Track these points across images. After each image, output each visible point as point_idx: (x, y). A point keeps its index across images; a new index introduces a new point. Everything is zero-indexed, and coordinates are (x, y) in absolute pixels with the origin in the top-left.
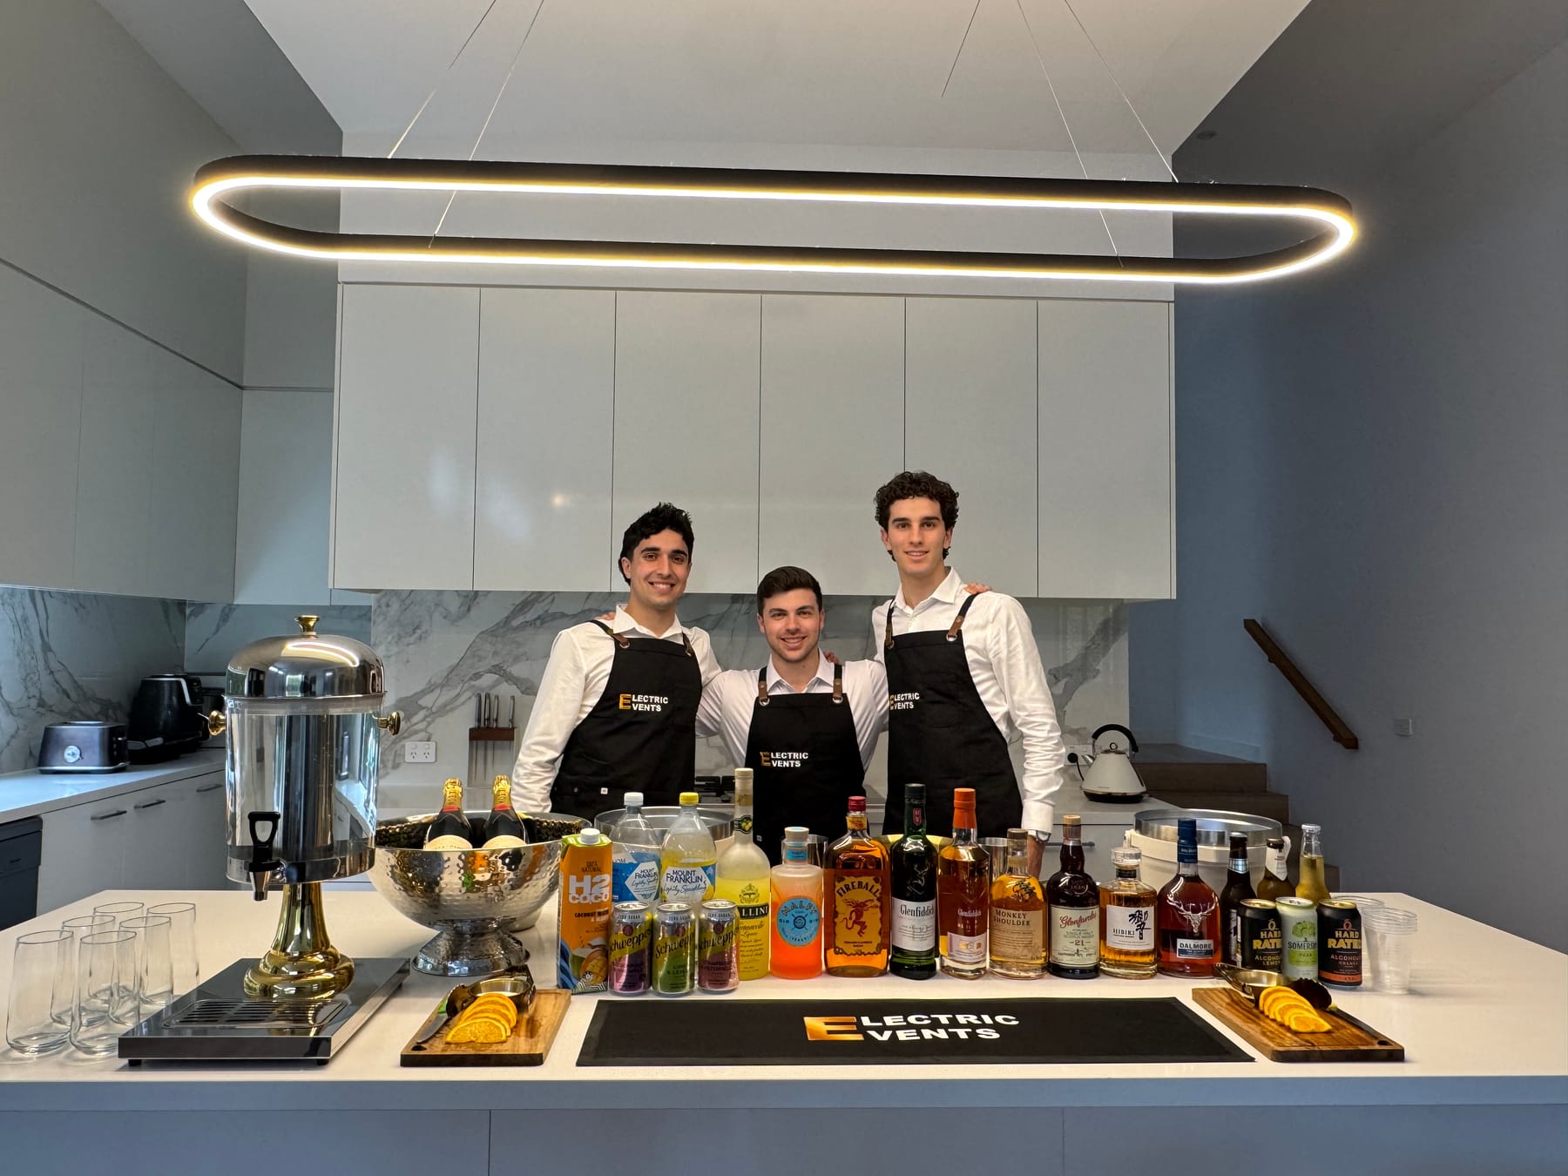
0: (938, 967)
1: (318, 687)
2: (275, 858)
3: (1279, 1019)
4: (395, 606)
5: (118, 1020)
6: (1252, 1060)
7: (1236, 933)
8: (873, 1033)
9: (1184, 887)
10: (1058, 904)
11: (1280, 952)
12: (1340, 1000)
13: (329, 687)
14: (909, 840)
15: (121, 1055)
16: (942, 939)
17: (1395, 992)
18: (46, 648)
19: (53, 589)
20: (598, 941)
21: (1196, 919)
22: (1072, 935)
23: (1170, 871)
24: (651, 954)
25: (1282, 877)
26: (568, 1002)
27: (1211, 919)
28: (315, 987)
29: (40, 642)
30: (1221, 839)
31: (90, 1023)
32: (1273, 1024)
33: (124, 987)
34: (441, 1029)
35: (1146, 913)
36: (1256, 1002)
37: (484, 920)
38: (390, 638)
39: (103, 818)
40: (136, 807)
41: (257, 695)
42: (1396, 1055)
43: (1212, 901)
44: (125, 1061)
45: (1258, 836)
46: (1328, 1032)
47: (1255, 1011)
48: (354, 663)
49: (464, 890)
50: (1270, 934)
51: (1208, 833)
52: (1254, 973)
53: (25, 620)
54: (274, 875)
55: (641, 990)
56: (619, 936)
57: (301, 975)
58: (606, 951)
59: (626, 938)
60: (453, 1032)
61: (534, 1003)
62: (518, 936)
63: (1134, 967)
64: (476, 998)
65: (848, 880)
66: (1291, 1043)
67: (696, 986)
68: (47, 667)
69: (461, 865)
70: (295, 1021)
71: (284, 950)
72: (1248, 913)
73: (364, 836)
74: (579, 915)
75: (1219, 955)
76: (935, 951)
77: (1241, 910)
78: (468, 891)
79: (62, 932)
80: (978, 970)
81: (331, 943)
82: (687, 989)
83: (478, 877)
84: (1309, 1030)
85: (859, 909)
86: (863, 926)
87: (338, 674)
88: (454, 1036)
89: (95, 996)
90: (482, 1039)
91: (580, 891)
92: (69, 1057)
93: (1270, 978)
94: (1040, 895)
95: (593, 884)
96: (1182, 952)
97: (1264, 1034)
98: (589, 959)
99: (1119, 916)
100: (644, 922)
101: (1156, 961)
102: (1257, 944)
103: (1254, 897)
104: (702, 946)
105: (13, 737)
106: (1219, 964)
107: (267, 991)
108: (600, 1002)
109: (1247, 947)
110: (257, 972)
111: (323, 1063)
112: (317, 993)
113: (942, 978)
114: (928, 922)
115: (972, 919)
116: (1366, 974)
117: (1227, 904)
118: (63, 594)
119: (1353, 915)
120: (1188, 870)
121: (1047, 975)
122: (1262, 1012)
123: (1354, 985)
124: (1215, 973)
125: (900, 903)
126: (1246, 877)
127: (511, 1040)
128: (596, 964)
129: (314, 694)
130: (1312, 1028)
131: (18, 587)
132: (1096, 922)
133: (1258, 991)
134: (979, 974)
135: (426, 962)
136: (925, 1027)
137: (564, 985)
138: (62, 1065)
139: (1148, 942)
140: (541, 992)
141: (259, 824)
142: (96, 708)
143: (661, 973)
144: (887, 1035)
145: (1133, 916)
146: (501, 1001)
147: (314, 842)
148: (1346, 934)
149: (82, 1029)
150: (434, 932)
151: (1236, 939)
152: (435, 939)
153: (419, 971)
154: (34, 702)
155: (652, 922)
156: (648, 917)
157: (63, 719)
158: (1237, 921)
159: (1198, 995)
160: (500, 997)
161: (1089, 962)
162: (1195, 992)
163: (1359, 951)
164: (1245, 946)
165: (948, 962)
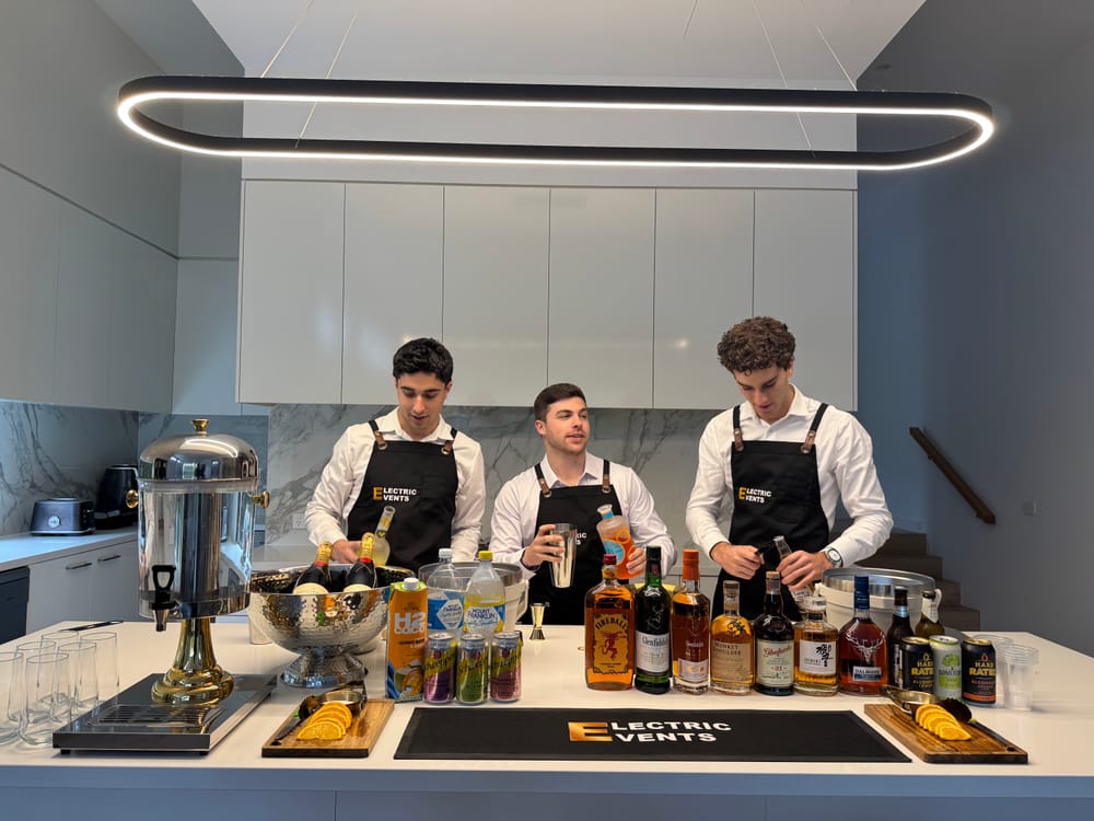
0: (672, 685)
1: (207, 472)
2: (172, 600)
3: (930, 729)
4: (286, 416)
5: (57, 719)
6: (910, 761)
7: (898, 663)
8: (620, 736)
9: (859, 626)
10: (762, 638)
11: (932, 677)
12: (979, 715)
13: (215, 472)
14: (649, 588)
15: (55, 746)
16: (675, 664)
17: (1021, 709)
18: (36, 445)
19: (41, 403)
20: (416, 662)
21: (868, 652)
22: (773, 662)
23: (847, 614)
24: (455, 674)
25: (934, 620)
26: (393, 709)
27: (879, 652)
28: (204, 695)
29: (31, 441)
30: (888, 590)
31: (35, 722)
32: (925, 733)
33: (63, 695)
34: (294, 728)
35: (830, 646)
36: (913, 716)
37: (332, 647)
38: (282, 439)
39: (75, 568)
40: (99, 560)
41: (161, 478)
42: (1022, 759)
43: (880, 638)
44: (58, 751)
45: (917, 588)
46: (969, 740)
47: (912, 723)
48: (234, 454)
49: (317, 624)
50: (925, 664)
51: (878, 587)
52: (911, 694)
53: (21, 425)
54: (172, 612)
55: (447, 700)
56: (431, 660)
57: (194, 686)
58: (421, 669)
59: (436, 661)
60: (302, 732)
61: (365, 710)
62: (359, 657)
63: (822, 688)
64: (321, 705)
65: (604, 617)
66: (940, 749)
67: (489, 697)
68: (37, 458)
69: (315, 605)
70: (189, 722)
71: (181, 668)
72: (908, 647)
73: (241, 583)
74: (401, 643)
75: (886, 679)
76: (669, 672)
77: (902, 645)
78: (320, 625)
79: (16, 654)
80: (701, 688)
81: (218, 663)
82: (481, 699)
83: (328, 614)
84: (953, 738)
85: (612, 638)
86: (615, 651)
87: (222, 463)
88: (305, 733)
89: (42, 701)
90: (323, 737)
91: (402, 624)
92: (18, 747)
93: (924, 698)
94: (748, 632)
95: (412, 620)
96: (858, 676)
97: (919, 741)
98: (409, 676)
99: (809, 649)
100: (449, 648)
101: (837, 683)
102: (914, 671)
103: (913, 635)
104: (493, 667)
105: (12, 509)
106: (886, 685)
107: (168, 698)
108: (416, 709)
109: (907, 674)
110: (161, 684)
111: (204, 754)
112: (205, 701)
113: (674, 693)
114: (664, 650)
115: (697, 649)
116: (999, 695)
117: (892, 640)
118: (49, 407)
119: (989, 650)
120: (862, 614)
121: (754, 692)
122: (918, 724)
123: (990, 703)
124: (882, 693)
125: (642, 636)
126: (907, 620)
127: (345, 738)
128: (414, 680)
129: (203, 477)
130: (956, 737)
131: (15, 401)
132: (792, 652)
133: (914, 708)
134: (702, 690)
135: (290, 677)
136: (659, 731)
137: (390, 696)
138: (12, 752)
139: (832, 668)
140: (371, 701)
141: (160, 574)
142: (73, 489)
143: (462, 687)
144: (630, 737)
145: (819, 649)
146: (340, 708)
147: (204, 588)
148: (983, 665)
149: (30, 725)
150: (297, 655)
151: (898, 667)
152: (297, 661)
153: (285, 683)
154: (27, 485)
155: (456, 648)
156: (453, 645)
157: (47, 497)
158: (899, 654)
159: (868, 709)
160: (339, 704)
161: (787, 683)
162: (867, 707)
163: (994, 678)
164: (905, 671)
165: (679, 681)
